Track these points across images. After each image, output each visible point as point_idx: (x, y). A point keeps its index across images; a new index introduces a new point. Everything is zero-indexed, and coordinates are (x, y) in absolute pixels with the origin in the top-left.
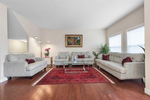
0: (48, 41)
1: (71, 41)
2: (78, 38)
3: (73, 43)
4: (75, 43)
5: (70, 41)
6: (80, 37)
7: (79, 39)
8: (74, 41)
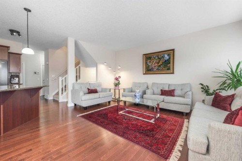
0: (119, 67)
1: (153, 64)
2: (166, 56)
3: (155, 67)
4: (160, 66)
5: (150, 64)
6: (169, 55)
7: (168, 57)
8: (158, 63)
